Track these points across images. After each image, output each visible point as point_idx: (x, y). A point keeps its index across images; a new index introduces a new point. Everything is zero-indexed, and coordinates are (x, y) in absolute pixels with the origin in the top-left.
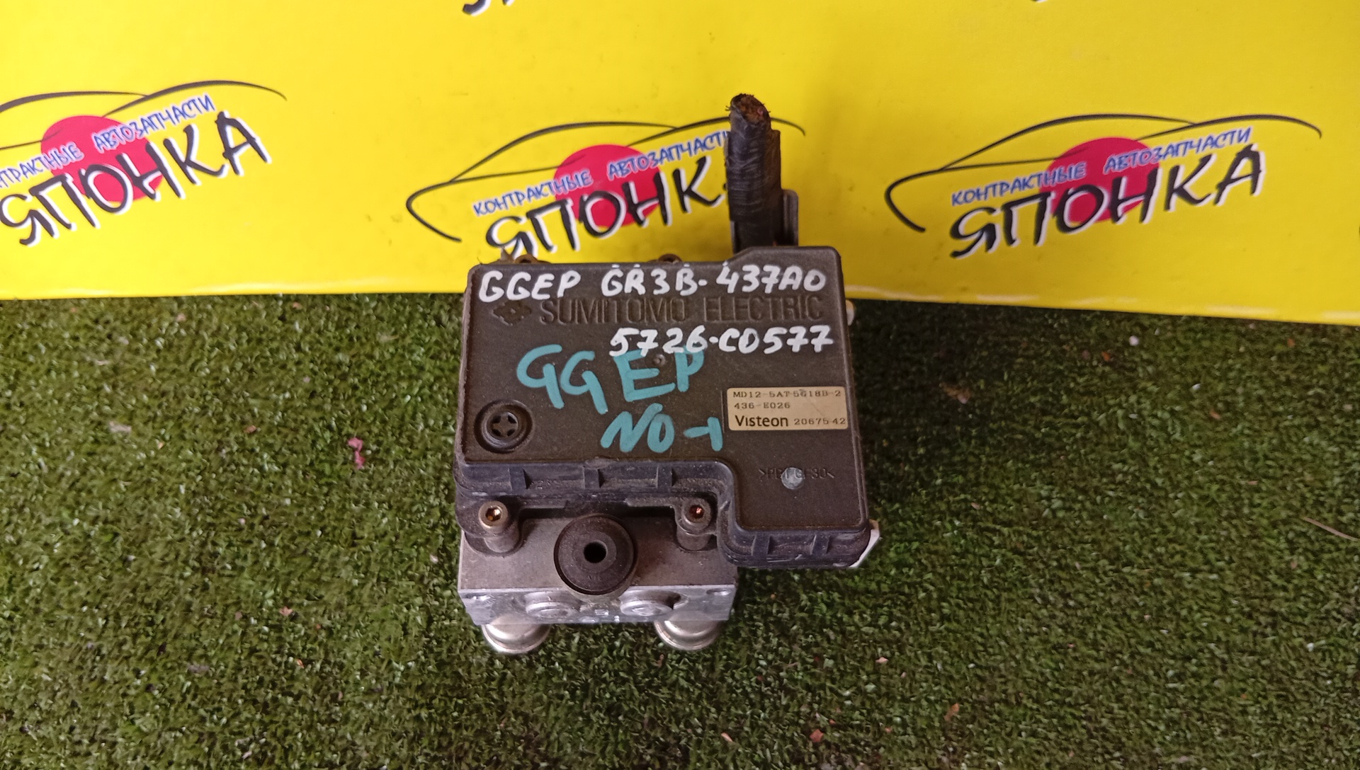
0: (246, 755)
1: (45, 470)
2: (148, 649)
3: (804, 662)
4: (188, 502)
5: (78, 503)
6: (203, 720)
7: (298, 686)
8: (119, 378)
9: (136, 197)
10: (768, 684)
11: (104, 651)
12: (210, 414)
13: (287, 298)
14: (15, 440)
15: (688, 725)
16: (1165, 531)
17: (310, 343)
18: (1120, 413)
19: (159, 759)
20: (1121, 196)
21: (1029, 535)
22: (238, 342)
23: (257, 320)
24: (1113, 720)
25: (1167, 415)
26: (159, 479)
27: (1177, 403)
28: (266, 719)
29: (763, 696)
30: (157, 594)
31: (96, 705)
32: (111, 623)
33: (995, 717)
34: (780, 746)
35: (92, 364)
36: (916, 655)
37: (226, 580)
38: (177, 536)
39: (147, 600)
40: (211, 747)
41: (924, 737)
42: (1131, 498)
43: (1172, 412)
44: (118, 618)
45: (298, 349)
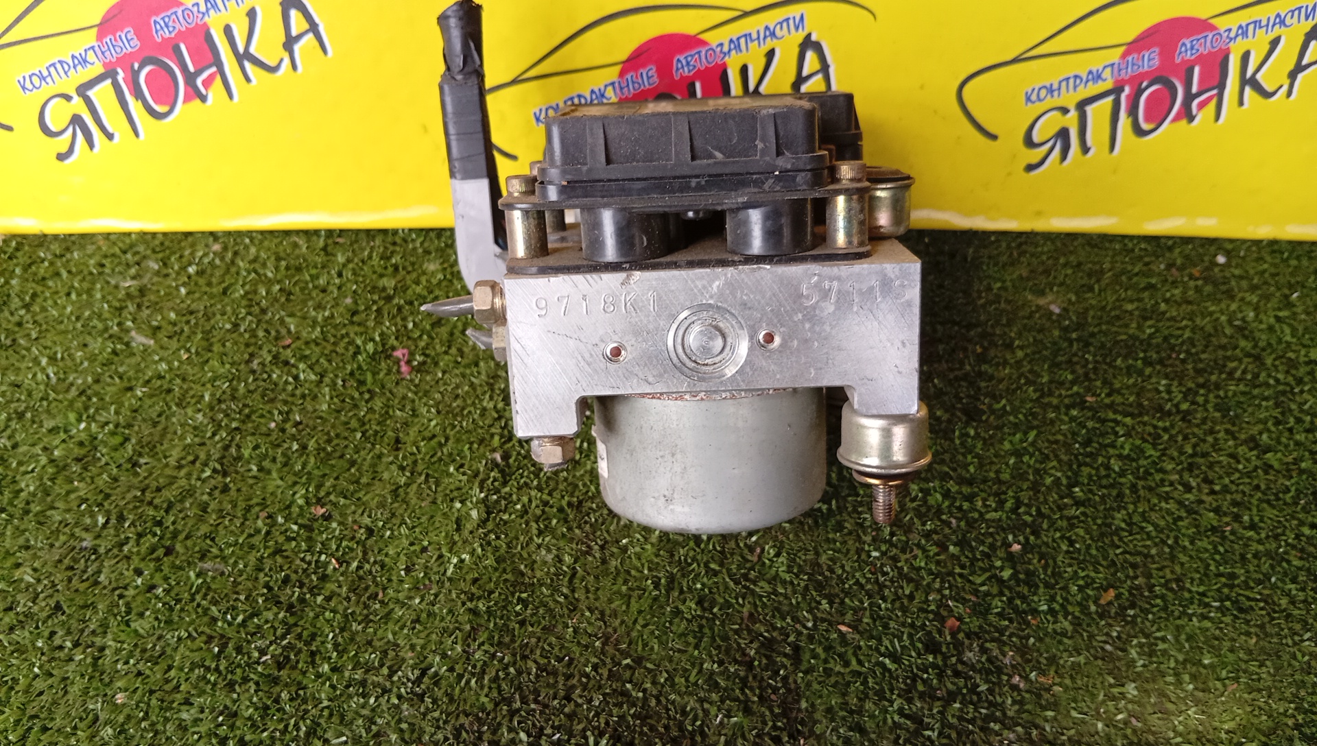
0: (264, 659)
1: (54, 379)
2: (153, 550)
3: (924, 551)
4: (212, 409)
5: (86, 408)
6: (215, 620)
7: (331, 586)
8: (145, 299)
9: (187, 99)
10: (885, 574)
11: (102, 550)
12: (242, 330)
13: (330, 233)
14: (24, 352)
15: (796, 620)
16: (1299, 421)
17: (353, 269)
18: (1223, 318)
19: (157, 663)
20: (1194, 89)
21: (1155, 427)
22: (277, 268)
23: (297, 252)
24: (1293, 602)
25: (1272, 320)
26: (181, 388)
27: (1280, 309)
28: (291, 620)
29: (882, 587)
30: (168, 494)
31: (86, 606)
32: (113, 521)
33: (1158, 601)
34: (911, 636)
35: (116, 287)
36: (1054, 540)
37: (251, 481)
38: (197, 440)
39: (156, 501)
40: (223, 647)
41: (1080, 625)
42: (1256, 392)
43: (1278, 319)
44: (121, 518)
45: (340, 275)
